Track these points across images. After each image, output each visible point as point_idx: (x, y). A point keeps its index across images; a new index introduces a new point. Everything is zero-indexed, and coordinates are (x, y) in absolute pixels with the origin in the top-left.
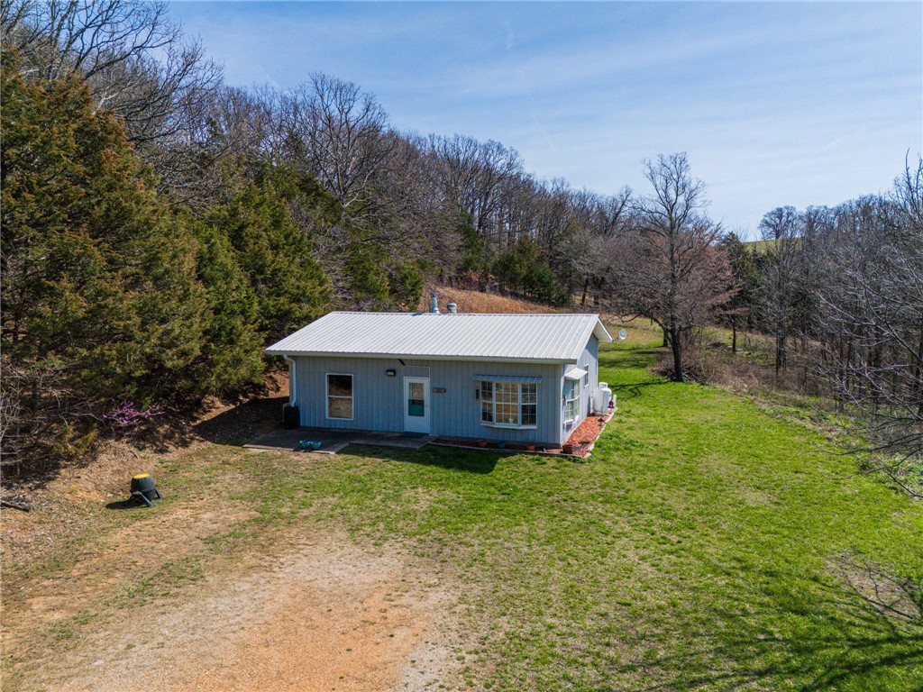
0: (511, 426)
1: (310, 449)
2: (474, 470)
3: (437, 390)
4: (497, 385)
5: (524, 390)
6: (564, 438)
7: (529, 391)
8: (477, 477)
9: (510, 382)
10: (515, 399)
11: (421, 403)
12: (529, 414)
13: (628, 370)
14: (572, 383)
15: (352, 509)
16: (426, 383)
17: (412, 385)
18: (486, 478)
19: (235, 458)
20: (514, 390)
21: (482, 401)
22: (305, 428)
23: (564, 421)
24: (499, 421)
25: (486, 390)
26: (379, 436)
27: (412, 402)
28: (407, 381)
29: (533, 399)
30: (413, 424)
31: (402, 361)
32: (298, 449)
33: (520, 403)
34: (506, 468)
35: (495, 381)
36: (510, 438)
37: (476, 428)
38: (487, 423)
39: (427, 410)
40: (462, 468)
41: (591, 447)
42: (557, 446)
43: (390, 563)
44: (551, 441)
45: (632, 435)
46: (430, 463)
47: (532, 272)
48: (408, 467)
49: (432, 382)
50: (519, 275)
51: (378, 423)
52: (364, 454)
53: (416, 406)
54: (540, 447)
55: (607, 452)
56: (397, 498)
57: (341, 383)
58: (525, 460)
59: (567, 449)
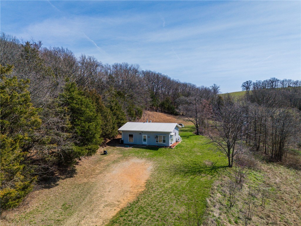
0: (161, 143)
1: (127, 147)
2: (155, 150)
3: (148, 137)
4: (159, 136)
5: (163, 137)
6: (170, 145)
7: (164, 137)
8: (155, 151)
9: (161, 135)
10: (162, 138)
11: (146, 139)
12: (164, 141)
13: (188, 132)
14: (171, 136)
15: (137, 155)
16: (146, 136)
17: (144, 136)
18: (157, 151)
19: (115, 149)
20: (162, 137)
21: (156, 139)
22: (125, 144)
23: (170, 142)
24: (159, 142)
25: (157, 137)
26: (138, 145)
27: (144, 139)
28: (143, 135)
29: (165, 138)
30: (144, 143)
31: (142, 132)
32: (125, 147)
33: (163, 139)
34: (160, 150)
35: (158, 135)
36: (160, 145)
37: (155, 144)
38: (157, 143)
39: (147, 140)
40: (153, 150)
41: (175, 147)
42: (169, 146)
43: (143, 160)
44: (168, 146)
45: (183, 145)
46: (148, 149)
47: (169, 107)
48: (144, 150)
49: (147, 136)
50: (166, 107)
51: (138, 143)
52: (136, 148)
53: (145, 140)
54: (166, 147)
55: (178, 147)
56: (143, 154)
57: (131, 136)
58: (163, 148)
59: (170, 147)
